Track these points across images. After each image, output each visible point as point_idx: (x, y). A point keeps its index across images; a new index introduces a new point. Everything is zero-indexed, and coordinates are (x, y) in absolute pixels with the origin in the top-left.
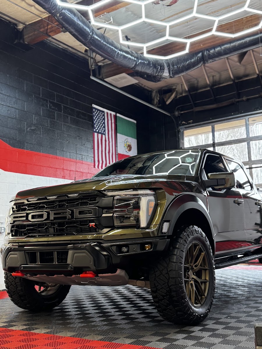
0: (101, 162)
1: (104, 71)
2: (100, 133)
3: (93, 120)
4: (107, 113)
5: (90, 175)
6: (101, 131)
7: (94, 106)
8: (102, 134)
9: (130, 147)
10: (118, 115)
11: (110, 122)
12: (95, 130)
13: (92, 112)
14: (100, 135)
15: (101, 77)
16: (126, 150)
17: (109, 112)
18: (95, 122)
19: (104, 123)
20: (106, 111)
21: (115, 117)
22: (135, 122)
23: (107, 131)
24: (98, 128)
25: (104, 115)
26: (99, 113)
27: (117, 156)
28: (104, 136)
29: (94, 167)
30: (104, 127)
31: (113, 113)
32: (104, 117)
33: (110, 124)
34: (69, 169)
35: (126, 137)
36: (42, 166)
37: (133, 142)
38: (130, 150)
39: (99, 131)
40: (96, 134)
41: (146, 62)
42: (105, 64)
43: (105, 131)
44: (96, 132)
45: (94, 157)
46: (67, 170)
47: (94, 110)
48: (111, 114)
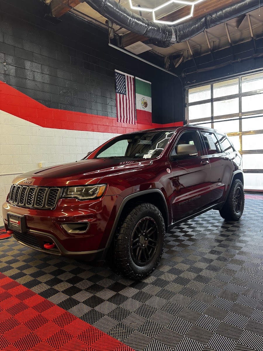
0: (123, 117)
1: (124, 40)
2: (122, 93)
3: (115, 83)
4: (127, 76)
5: (115, 127)
6: (122, 92)
7: (116, 71)
8: (123, 94)
9: (146, 104)
10: (136, 78)
11: (129, 84)
12: (117, 91)
13: (115, 76)
14: (121, 95)
15: (121, 46)
16: (143, 107)
17: (129, 75)
18: (117, 84)
19: (125, 85)
20: (126, 74)
21: (134, 79)
22: (150, 83)
23: (127, 92)
24: (119, 89)
25: (125, 78)
26: (120, 77)
27: (135, 112)
28: (125, 96)
29: (118, 121)
30: (125, 88)
31: (132, 76)
32: (125, 80)
33: (129, 86)
34: (97, 123)
35: (144, 96)
36: (74, 122)
37: (149, 100)
38: (146, 106)
39: (120, 91)
40: (118, 94)
42: (124, 34)
43: (126, 91)
44: (118, 92)
45: (117, 114)
46: (95, 124)
47: (116, 74)
48: (130, 77)
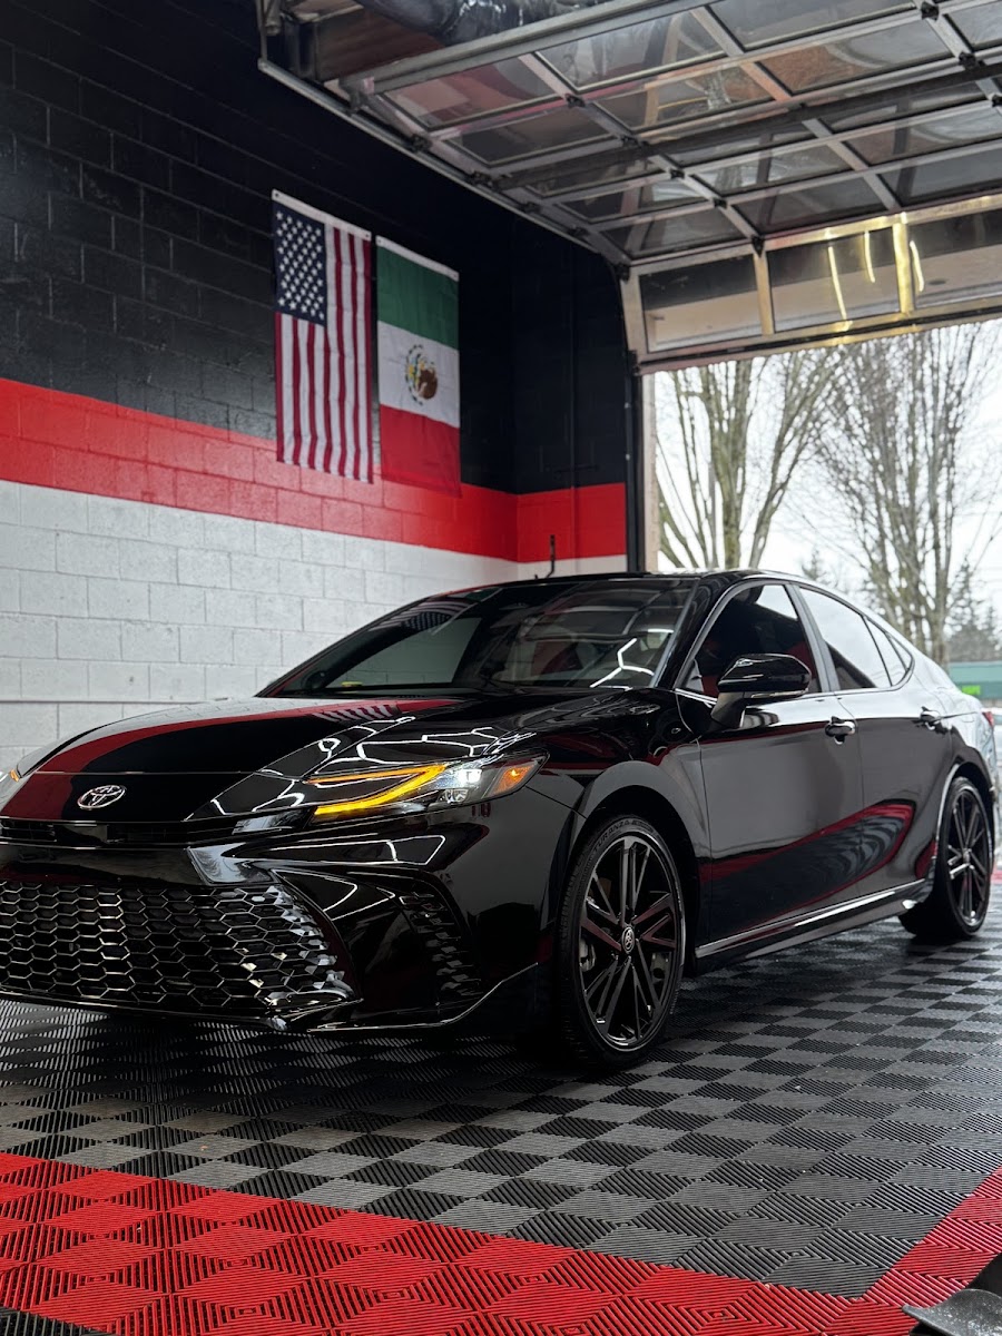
0: (306, 439)
1: (323, 47)
2: (306, 316)
3: (274, 260)
4: (337, 232)
5: (263, 490)
6: (309, 309)
7: (280, 197)
8: (313, 321)
9: (428, 383)
10: (382, 242)
11: (346, 270)
12: (282, 302)
13: (272, 225)
14: (303, 325)
15: (310, 73)
16: (416, 394)
17: (346, 227)
18: (282, 268)
19: (322, 274)
20: (330, 221)
21: (371, 249)
22: (454, 275)
23: (332, 310)
24: (294, 295)
25: (321, 240)
26: (300, 231)
27: (375, 417)
28: (319, 329)
29: (280, 458)
30: (323, 291)
31: (362, 234)
32: (324, 249)
33: (346, 281)
34: (170, 461)
35: (417, 340)
36: (55, 446)
37: (445, 361)
38: (430, 392)
39: (299, 305)
40: (287, 320)
41: (501, 7)
42: (330, 15)
43: (324, 307)
44: (286, 310)
45: (279, 418)
46: (161, 465)
47: (279, 216)
48: (351, 238)
